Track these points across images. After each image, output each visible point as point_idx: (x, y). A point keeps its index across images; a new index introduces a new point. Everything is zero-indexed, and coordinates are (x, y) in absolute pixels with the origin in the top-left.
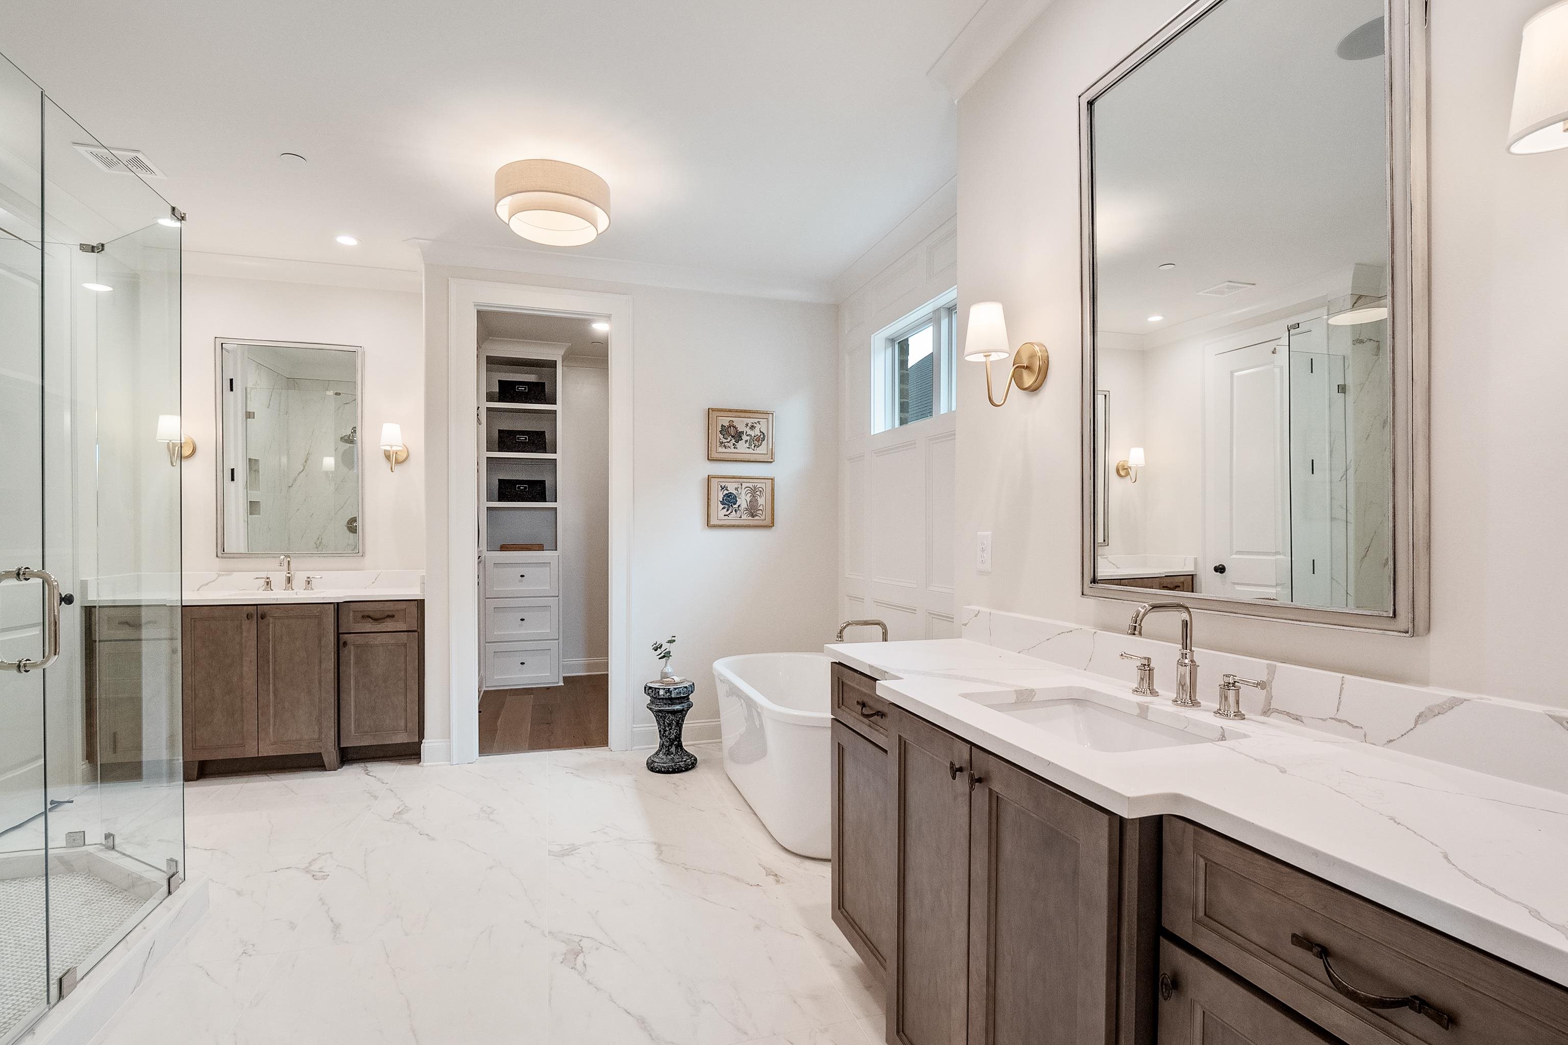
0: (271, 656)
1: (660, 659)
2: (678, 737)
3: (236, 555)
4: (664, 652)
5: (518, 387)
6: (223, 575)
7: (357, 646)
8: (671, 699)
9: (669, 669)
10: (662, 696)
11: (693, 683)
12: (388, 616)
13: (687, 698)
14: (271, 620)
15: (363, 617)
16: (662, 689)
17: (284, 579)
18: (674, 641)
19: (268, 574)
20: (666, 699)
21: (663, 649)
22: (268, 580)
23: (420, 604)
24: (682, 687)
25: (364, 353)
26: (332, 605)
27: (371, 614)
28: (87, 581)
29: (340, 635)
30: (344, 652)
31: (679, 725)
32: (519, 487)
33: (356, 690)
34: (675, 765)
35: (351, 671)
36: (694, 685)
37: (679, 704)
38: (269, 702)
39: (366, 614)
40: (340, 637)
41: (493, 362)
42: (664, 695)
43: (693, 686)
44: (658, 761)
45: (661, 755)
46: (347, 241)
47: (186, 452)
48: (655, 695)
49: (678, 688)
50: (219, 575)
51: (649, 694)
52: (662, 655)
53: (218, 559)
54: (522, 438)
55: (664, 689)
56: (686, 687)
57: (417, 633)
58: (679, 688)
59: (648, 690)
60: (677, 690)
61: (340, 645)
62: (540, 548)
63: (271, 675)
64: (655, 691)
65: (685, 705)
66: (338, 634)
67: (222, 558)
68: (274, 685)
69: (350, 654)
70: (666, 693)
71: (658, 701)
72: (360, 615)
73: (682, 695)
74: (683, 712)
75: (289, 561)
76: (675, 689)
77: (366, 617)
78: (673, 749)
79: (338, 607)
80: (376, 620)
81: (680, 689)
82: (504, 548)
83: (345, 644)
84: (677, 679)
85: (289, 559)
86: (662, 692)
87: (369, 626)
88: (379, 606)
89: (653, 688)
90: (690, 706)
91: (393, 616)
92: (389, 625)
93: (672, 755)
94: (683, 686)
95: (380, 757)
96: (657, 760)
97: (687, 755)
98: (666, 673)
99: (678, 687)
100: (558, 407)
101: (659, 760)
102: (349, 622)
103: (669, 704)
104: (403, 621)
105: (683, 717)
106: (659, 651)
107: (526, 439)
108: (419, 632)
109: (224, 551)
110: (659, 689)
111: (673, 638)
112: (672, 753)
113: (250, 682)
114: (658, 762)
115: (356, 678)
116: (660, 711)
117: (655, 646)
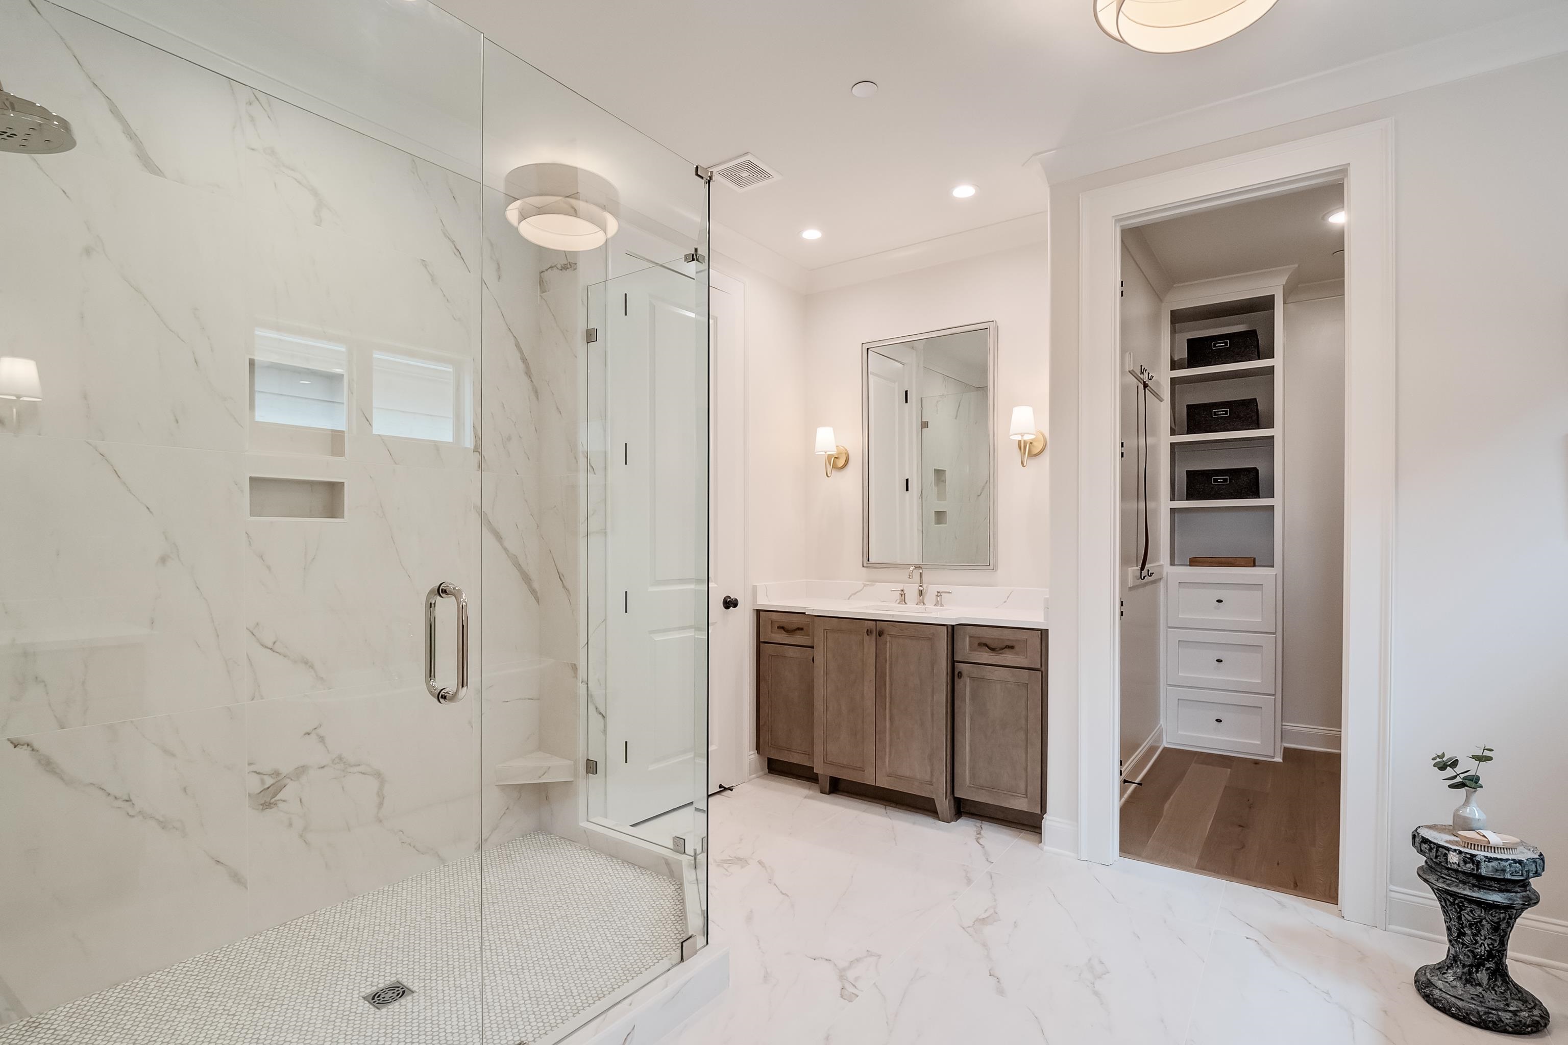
0: (887, 678)
1: (1451, 786)
2: (1497, 954)
3: (877, 565)
4: (1462, 776)
5: (1215, 344)
6: (868, 585)
7: (973, 679)
8: (1480, 878)
9: (1474, 812)
10: (1455, 867)
11: (1541, 855)
12: (1006, 646)
13: (1524, 884)
14: (888, 638)
15: (980, 644)
16: (1455, 850)
17: (917, 593)
18: (1490, 759)
19: (904, 586)
20: (1464, 873)
21: (1459, 769)
22: (902, 593)
23: (1044, 634)
24: (1507, 860)
25: (997, 328)
26: (945, 627)
27: (989, 642)
28: (756, 586)
29: (956, 663)
30: (959, 684)
31: (1501, 933)
32: (1216, 480)
33: (972, 730)
34: (1486, 1013)
35: (966, 709)
36: (1543, 860)
37: (1501, 891)
38: (885, 727)
39: (984, 641)
40: (955, 665)
41: (1178, 318)
42: (1459, 865)
43: (1539, 861)
44: (1441, 987)
45: (1450, 976)
46: (964, 191)
47: (841, 463)
48: (1436, 857)
49: (1496, 859)
50: (865, 585)
51: (1421, 852)
52: (1458, 780)
53: (864, 569)
54: (1221, 412)
55: (1460, 852)
56: (1520, 862)
57: (1040, 672)
58: (1501, 860)
59: (1421, 842)
60: (1494, 864)
61: (954, 675)
62: (1252, 563)
63: (887, 700)
64: (1437, 851)
65: (1517, 898)
66: (953, 663)
67: (867, 567)
68: (890, 710)
69: (966, 687)
70: (1465, 862)
71: (1446, 872)
72: (976, 642)
73: (1508, 876)
74: (1510, 913)
75: (921, 573)
76: (1490, 859)
77: (985, 645)
78: (1482, 976)
79: (953, 631)
80: (993, 650)
81: (1503, 863)
82: (1195, 562)
83: (960, 675)
84: (1494, 839)
85: (921, 571)
86: (1453, 858)
87: (985, 657)
88: (996, 633)
89: (1431, 842)
90: (1531, 901)
91: (1012, 647)
92: (1008, 658)
93: (1480, 990)
94: (1510, 857)
95: (998, 819)
96: (1440, 984)
97: (1519, 999)
98: (1465, 819)
99: (1499, 856)
100: (1276, 362)
101: (1445, 987)
102: (964, 649)
103: (1474, 885)
104: (1024, 655)
105: (1510, 918)
106: (1449, 772)
107: (1226, 413)
108: (1041, 671)
109: (868, 560)
110: (1448, 849)
111: (1487, 753)
112: (1480, 985)
113: (869, 702)
114: (1441, 990)
115: (972, 719)
116: (1447, 892)
117: (1438, 760)
